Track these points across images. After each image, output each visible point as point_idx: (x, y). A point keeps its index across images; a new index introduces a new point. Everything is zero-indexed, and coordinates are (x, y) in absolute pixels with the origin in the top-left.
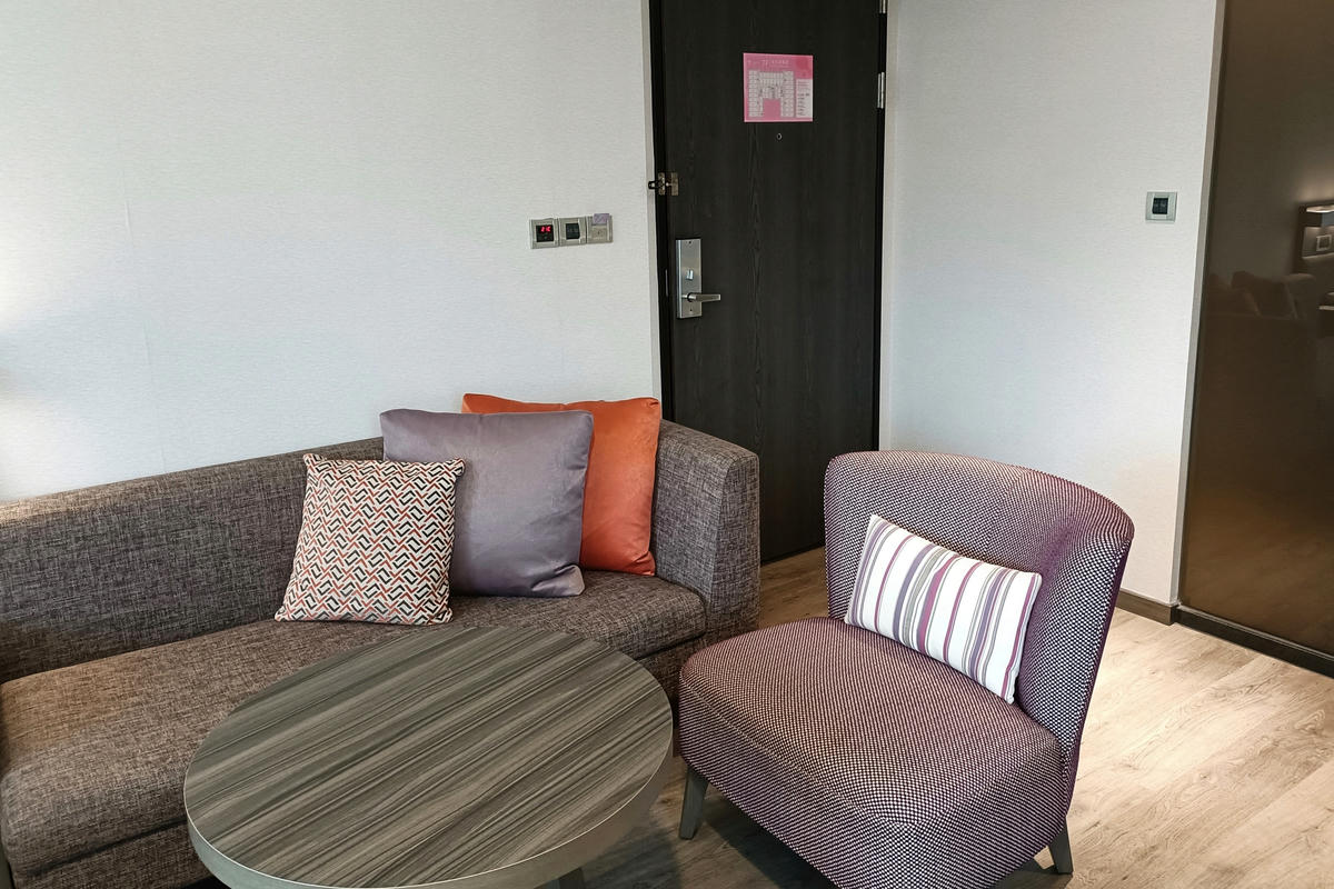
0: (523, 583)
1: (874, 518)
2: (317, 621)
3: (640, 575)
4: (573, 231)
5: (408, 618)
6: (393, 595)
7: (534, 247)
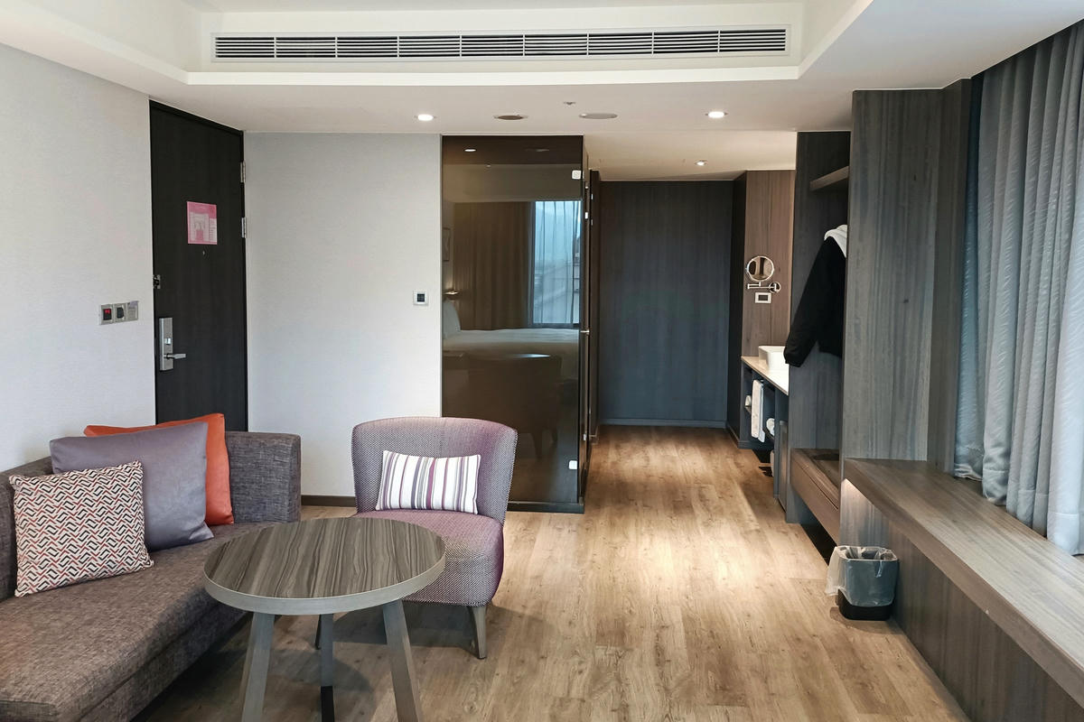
0: (184, 535)
1: (385, 453)
2: (58, 587)
3: (228, 524)
4: (120, 313)
5: (131, 568)
6: (120, 554)
7: (103, 324)
